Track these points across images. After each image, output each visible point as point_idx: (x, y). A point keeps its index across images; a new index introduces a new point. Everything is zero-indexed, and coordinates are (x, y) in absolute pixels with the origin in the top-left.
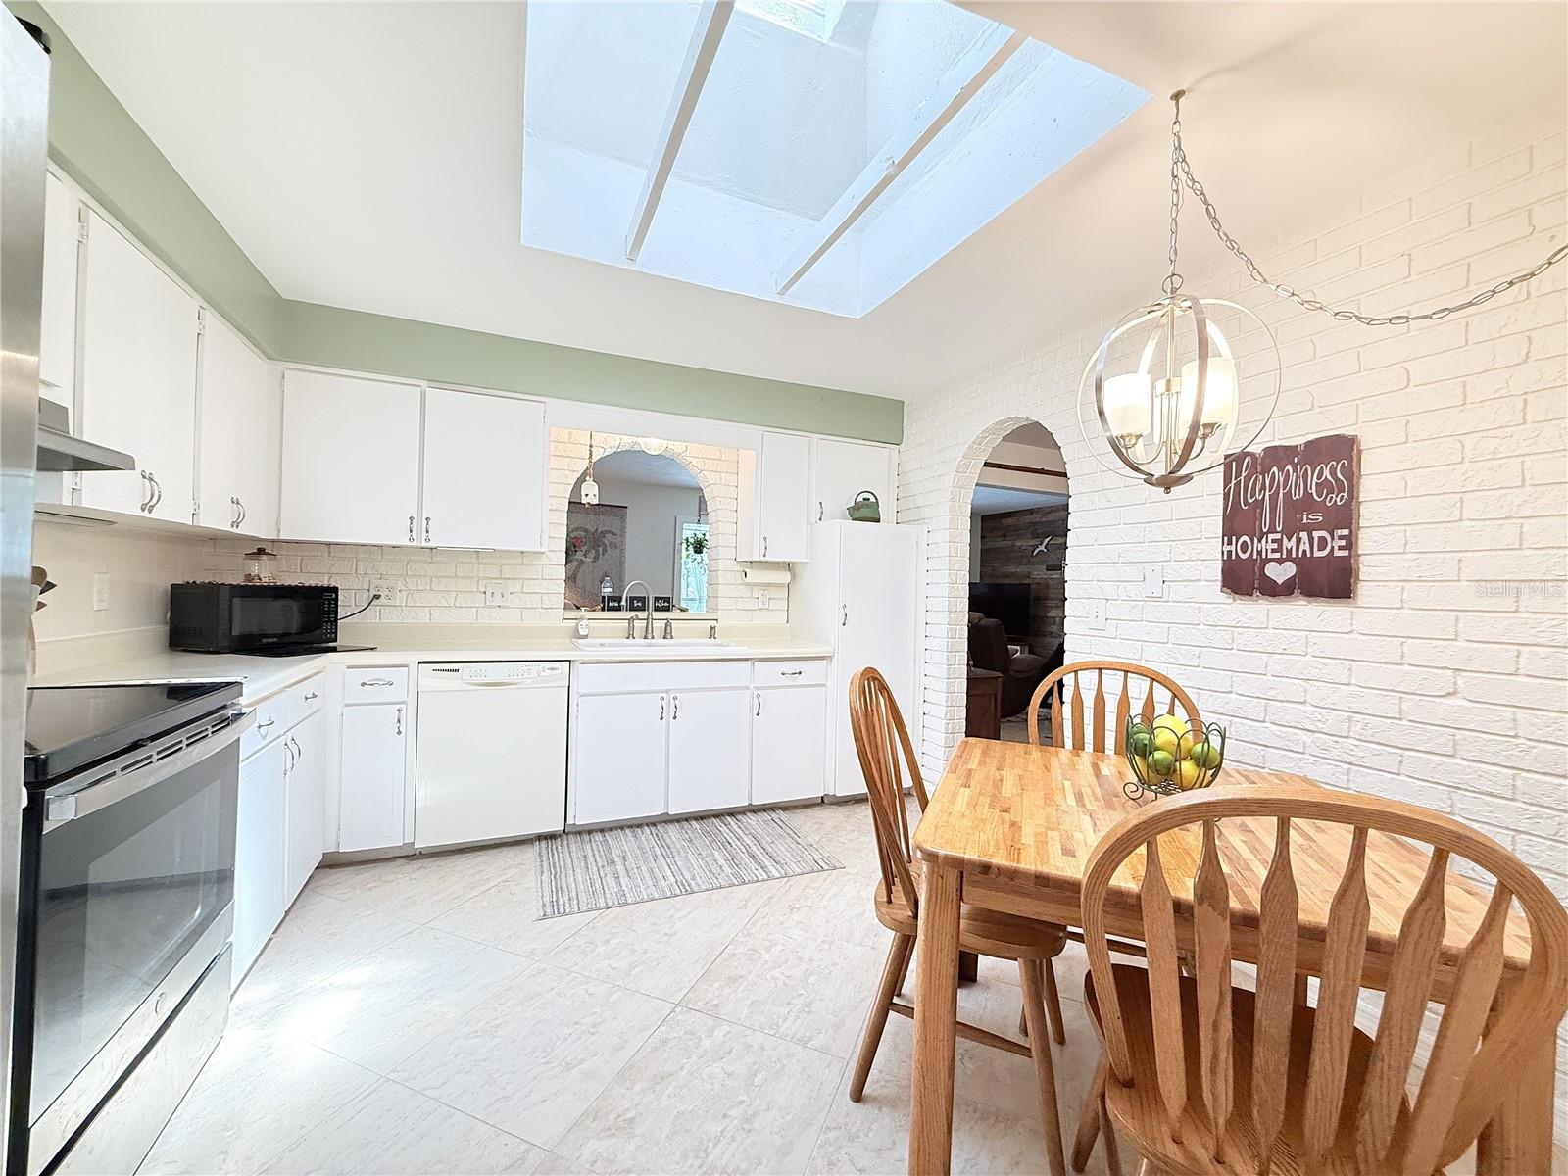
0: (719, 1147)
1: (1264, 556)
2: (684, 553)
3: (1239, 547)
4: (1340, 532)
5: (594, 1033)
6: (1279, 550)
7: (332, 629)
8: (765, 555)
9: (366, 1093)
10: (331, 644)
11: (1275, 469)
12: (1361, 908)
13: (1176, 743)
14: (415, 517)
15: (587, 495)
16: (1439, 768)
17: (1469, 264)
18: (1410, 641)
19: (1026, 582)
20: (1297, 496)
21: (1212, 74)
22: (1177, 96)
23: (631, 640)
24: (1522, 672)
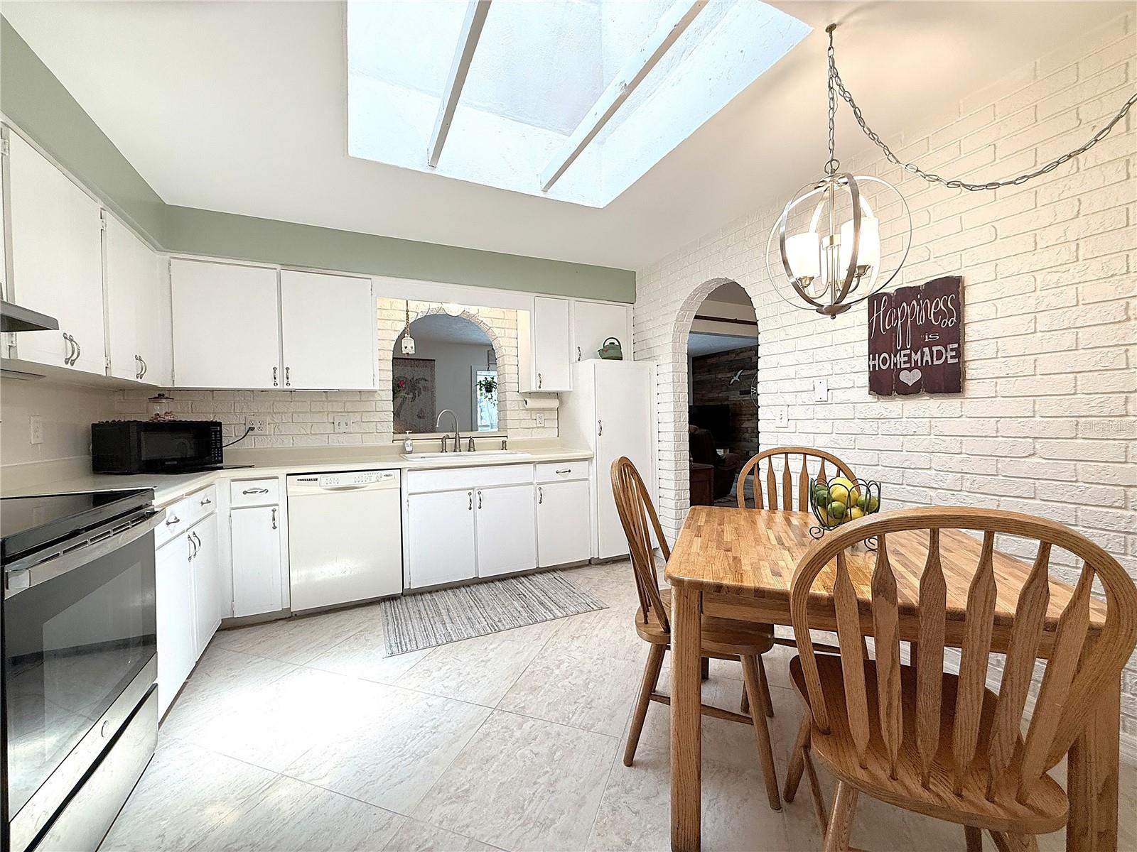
0: (532, 805)
1: (898, 367)
2: (479, 392)
3: (880, 361)
4: (951, 346)
5: (435, 733)
6: (909, 361)
7: (218, 453)
8: (540, 387)
9: (267, 786)
10: (219, 465)
11: (904, 304)
12: (991, 588)
13: (847, 495)
14: (278, 367)
15: (406, 347)
16: (1025, 507)
17: (1036, 149)
18: (1003, 419)
19: (726, 403)
20: (921, 322)
21: (856, 11)
22: (830, 29)
23: (444, 454)
24: (1080, 436)
